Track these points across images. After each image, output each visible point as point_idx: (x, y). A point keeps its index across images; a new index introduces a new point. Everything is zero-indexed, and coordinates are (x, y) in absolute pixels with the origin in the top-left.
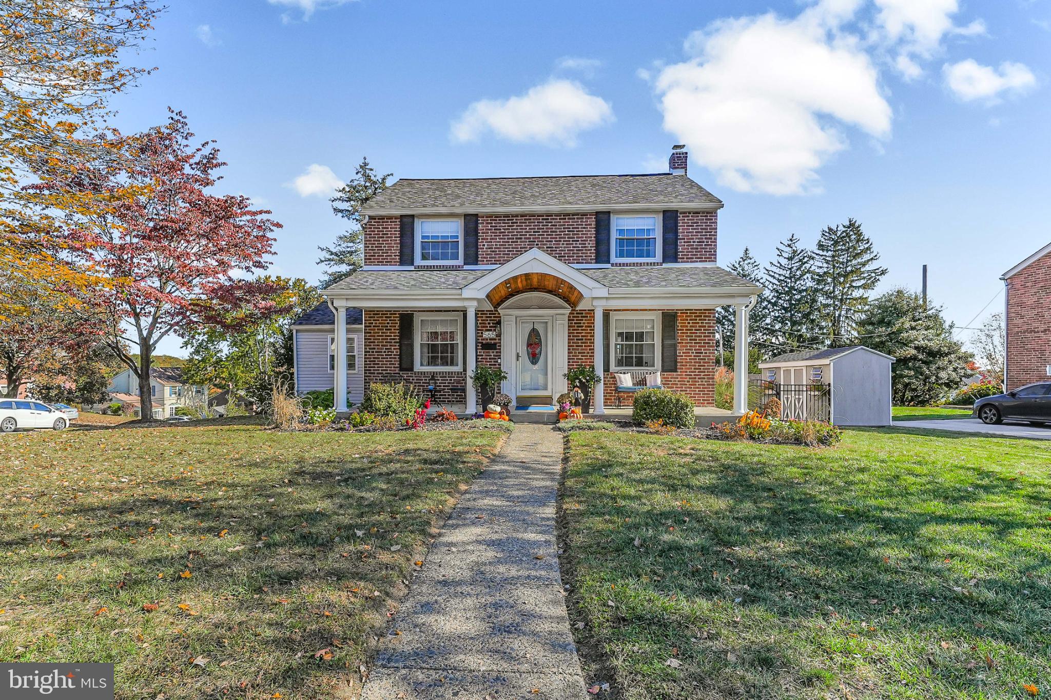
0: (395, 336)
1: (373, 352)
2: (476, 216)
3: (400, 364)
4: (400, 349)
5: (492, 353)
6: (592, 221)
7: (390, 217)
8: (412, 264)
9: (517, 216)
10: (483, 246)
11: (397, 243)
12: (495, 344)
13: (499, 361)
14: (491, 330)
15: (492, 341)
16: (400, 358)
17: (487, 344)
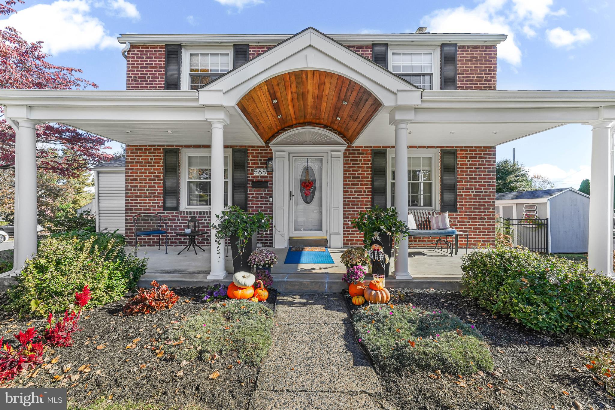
0: (159, 173)
2: (246, 46)
3: (165, 203)
4: (164, 187)
5: (263, 191)
6: (368, 54)
7: (155, 46)
11: (162, 74)
12: (267, 182)
13: (271, 200)
14: (262, 167)
15: (264, 179)
16: (164, 197)
17: (258, 182)
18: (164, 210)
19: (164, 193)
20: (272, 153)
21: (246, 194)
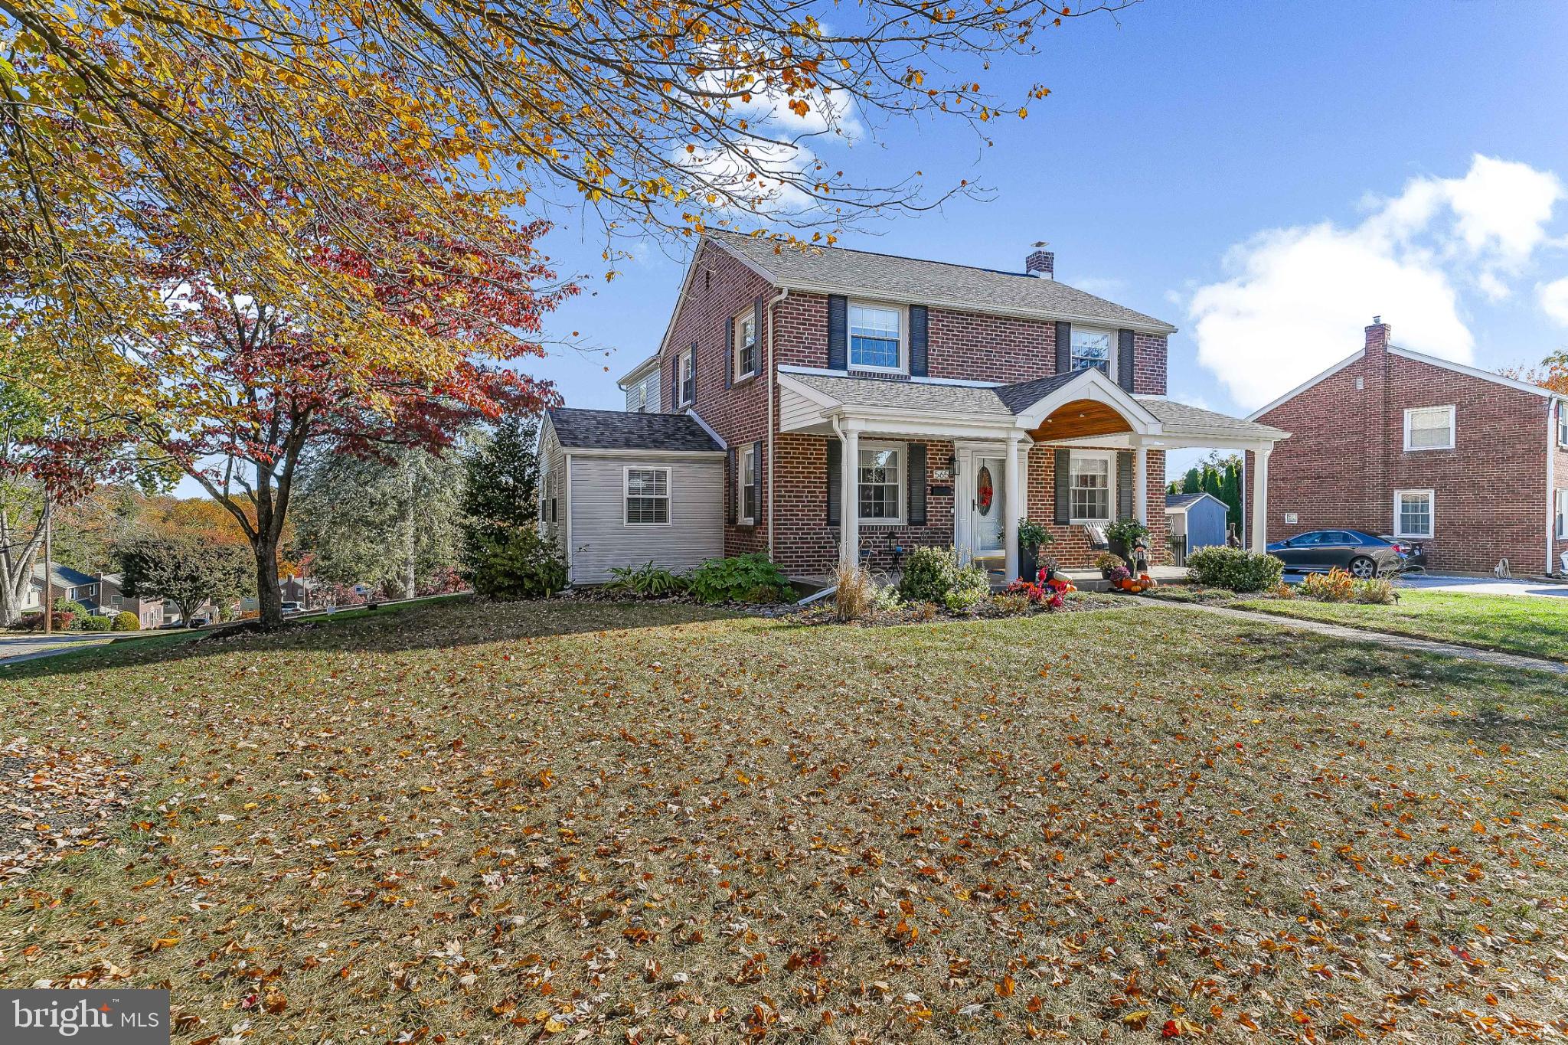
0: (821, 473)
1: (790, 497)
2: (925, 308)
3: (828, 515)
4: (828, 492)
5: (944, 499)
6: (1052, 332)
7: (815, 296)
8: (844, 367)
9: (972, 315)
10: (934, 351)
11: (824, 336)
12: (947, 488)
13: (952, 511)
14: (942, 468)
15: (944, 484)
16: (828, 506)
17: (938, 487)
18: (828, 525)
19: (828, 502)
20: (953, 451)
21: (925, 503)
